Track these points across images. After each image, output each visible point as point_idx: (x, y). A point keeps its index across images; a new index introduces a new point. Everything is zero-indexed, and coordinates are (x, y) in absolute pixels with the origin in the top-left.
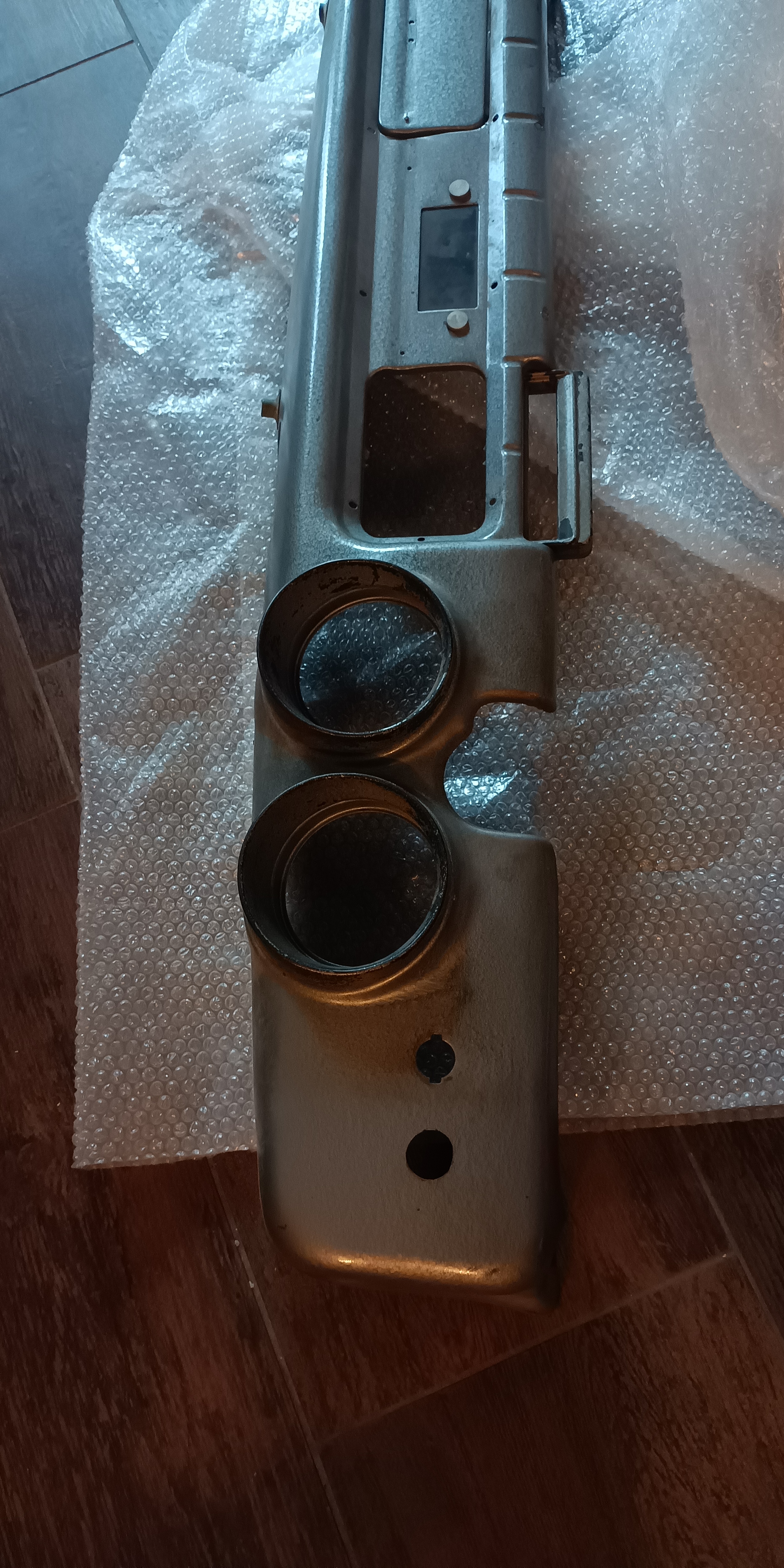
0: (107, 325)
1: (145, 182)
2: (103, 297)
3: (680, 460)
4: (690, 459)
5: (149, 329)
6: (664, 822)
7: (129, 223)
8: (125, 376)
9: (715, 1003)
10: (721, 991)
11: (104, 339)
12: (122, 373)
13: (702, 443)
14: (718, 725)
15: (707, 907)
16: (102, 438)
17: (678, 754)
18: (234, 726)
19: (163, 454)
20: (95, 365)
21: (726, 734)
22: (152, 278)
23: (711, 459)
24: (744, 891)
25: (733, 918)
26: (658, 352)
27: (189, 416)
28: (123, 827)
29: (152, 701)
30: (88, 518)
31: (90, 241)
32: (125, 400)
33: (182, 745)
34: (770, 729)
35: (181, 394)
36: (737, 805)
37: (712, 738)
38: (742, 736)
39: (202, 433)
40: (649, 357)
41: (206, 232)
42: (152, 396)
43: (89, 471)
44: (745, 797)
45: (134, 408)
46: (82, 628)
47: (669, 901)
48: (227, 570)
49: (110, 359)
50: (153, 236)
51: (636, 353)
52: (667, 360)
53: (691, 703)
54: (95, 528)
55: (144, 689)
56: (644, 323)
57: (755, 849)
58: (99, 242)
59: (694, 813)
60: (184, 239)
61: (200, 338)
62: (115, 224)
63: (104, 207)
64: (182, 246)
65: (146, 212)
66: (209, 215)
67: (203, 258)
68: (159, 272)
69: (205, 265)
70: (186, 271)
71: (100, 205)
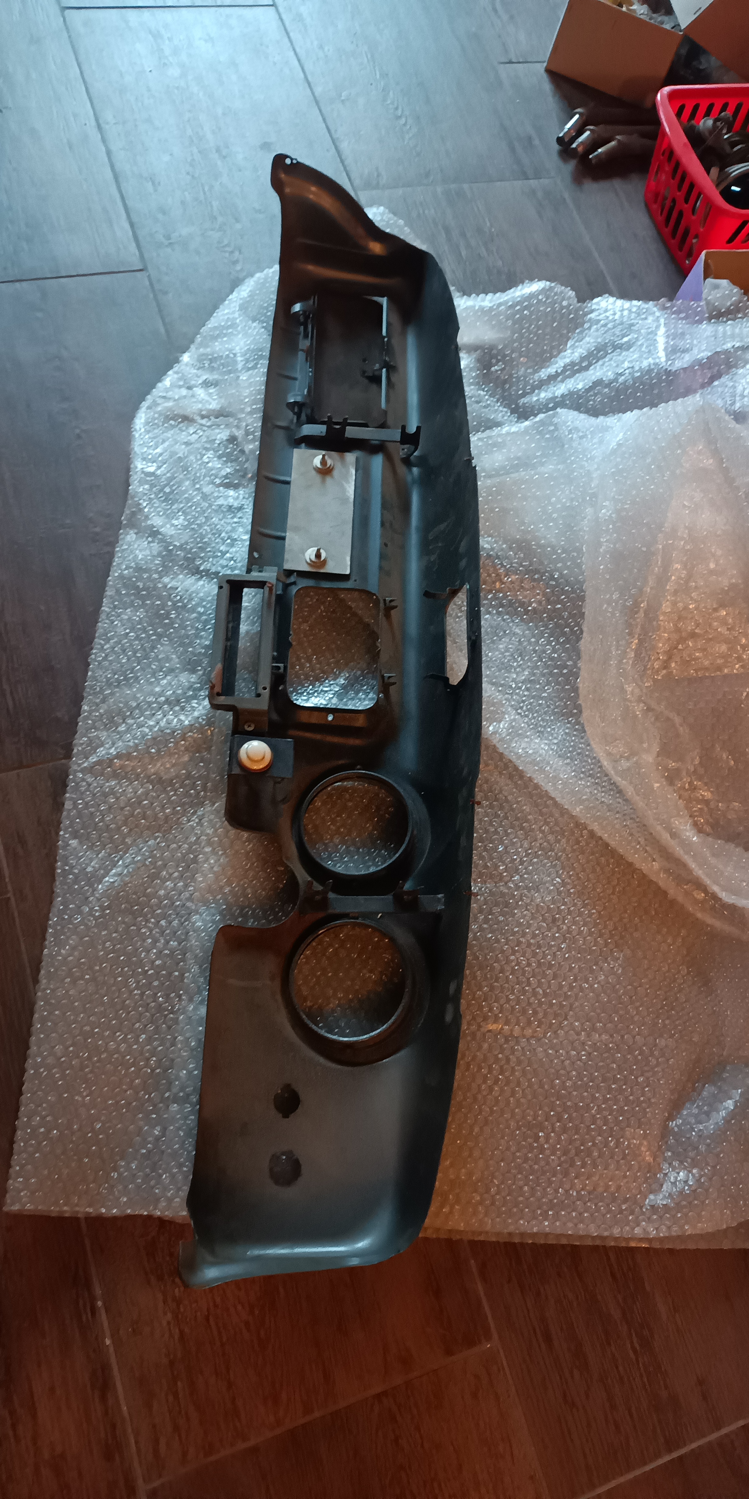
0: (139, 504)
1: (185, 397)
2: (138, 482)
3: (554, 729)
4: (560, 731)
5: (173, 518)
6: (512, 997)
7: (166, 425)
8: (148, 549)
9: (531, 1148)
10: (537, 1138)
11: (134, 514)
12: (146, 545)
13: (570, 719)
14: (559, 930)
15: (535, 1070)
16: (118, 592)
17: (529, 945)
18: (190, 851)
19: (168, 618)
20: (121, 531)
21: (564, 936)
22: (180, 476)
23: (575, 733)
24: (563, 1061)
25: (553, 1081)
26: (549, 643)
27: (194, 595)
28: (89, 920)
29: (127, 819)
30: (96, 654)
32: (144, 567)
33: (146, 860)
34: (595, 939)
35: (188, 576)
36: (565, 993)
37: (554, 938)
38: (574, 940)
39: (203, 610)
40: (542, 645)
41: (227, 450)
42: (166, 570)
43: (103, 616)
44: (571, 988)
45: (151, 576)
46: (75, 745)
47: (508, 1060)
48: (204, 722)
49: (136, 531)
50: (184, 440)
51: (533, 640)
52: (554, 651)
53: (542, 907)
54: (100, 663)
55: (122, 809)
56: (542, 620)
57: (574, 1030)
59: (535, 994)
60: (207, 449)
61: (209, 536)
62: (156, 424)
63: (149, 408)
64: (204, 455)
65: (180, 420)
66: (232, 439)
67: (220, 469)
68: (185, 472)
69: (220, 476)
70: (205, 476)
71: (146, 405)
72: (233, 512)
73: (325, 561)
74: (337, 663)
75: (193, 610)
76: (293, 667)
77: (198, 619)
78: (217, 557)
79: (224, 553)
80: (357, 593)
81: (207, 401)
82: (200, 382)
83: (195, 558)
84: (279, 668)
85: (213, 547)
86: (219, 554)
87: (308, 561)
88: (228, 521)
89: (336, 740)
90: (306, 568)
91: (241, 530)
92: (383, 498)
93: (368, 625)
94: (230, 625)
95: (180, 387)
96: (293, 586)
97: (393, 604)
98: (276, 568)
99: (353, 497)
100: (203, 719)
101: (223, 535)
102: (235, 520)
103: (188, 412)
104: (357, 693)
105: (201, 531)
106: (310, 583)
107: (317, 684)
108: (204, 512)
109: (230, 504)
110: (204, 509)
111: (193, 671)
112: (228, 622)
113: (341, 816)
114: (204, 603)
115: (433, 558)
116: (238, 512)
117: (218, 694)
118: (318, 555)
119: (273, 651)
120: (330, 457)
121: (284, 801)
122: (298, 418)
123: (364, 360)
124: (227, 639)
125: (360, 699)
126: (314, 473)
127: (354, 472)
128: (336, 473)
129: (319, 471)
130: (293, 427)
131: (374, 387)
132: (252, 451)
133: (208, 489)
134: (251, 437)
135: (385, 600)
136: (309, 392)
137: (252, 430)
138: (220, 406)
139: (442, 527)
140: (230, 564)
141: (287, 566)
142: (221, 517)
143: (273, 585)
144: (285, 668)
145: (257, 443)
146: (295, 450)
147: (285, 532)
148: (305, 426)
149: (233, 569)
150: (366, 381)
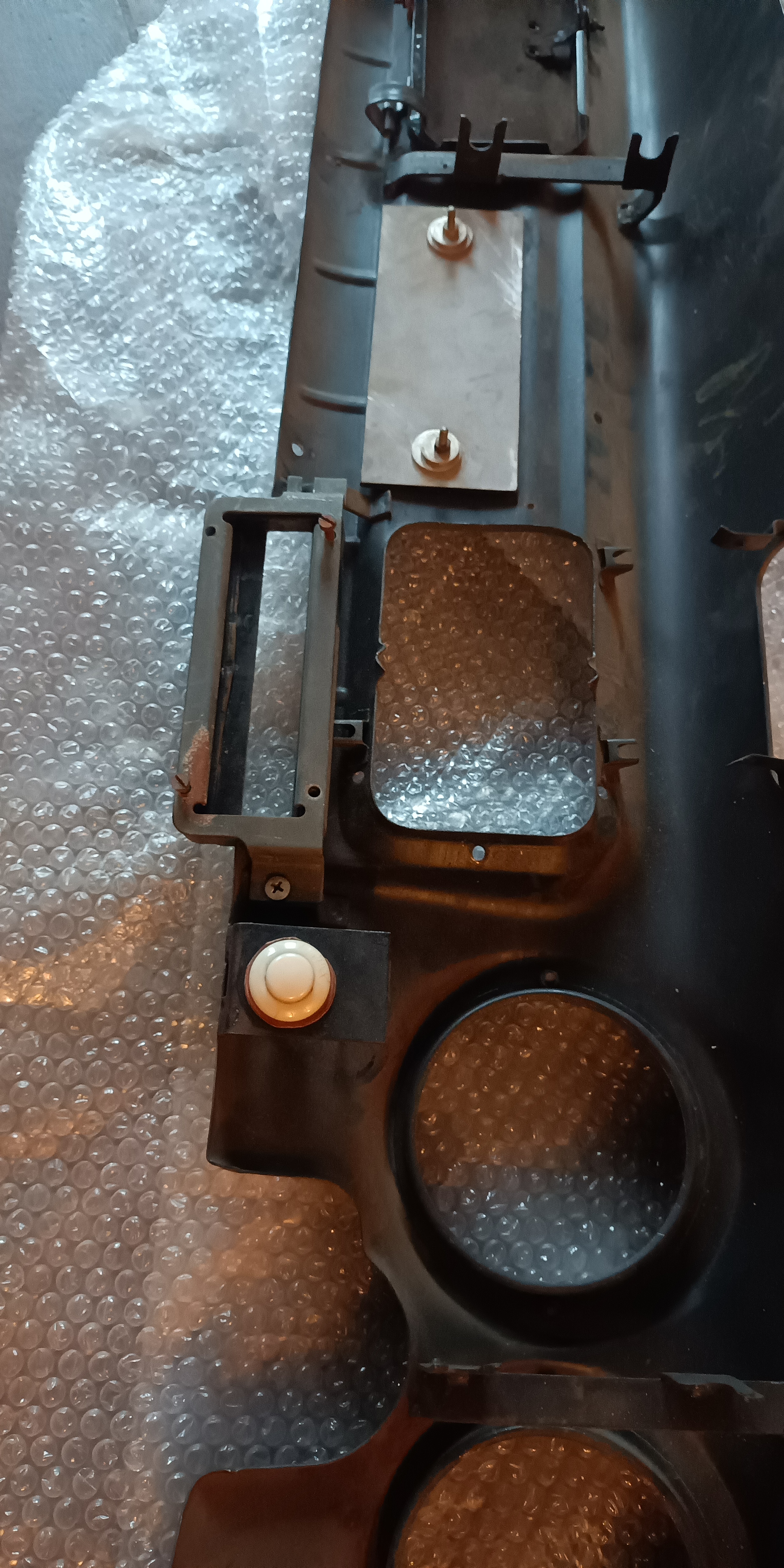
0: (29, 336)
1: (148, 110)
2: (31, 286)
5: (106, 367)
7: (103, 166)
8: (45, 440)
11: (20, 361)
12: (40, 434)
19: (87, 607)
22: (129, 274)
27: (152, 549)
31: (29, 180)
32: (34, 485)
35: (141, 504)
39: (171, 586)
41: (237, 219)
45: (48, 505)
49: (23, 399)
50: (144, 198)
58: (44, 185)
60: (193, 219)
61: (192, 409)
62: (80, 162)
63: (66, 128)
64: (189, 230)
65: (136, 157)
66: (249, 195)
67: (221, 261)
68: (141, 266)
69: (222, 274)
70: (188, 276)
71: (59, 125)
72: (249, 354)
73: (458, 461)
74: (488, 700)
75: (151, 586)
76: (386, 716)
77: (161, 607)
78: (212, 455)
79: (227, 448)
80: (532, 535)
81: (197, 117)
82: (183, 78)
83: (157, 462)
84: (351, 730)
85: (203, 434)
86: (216, 450)
87: (419, 461)
88: (239, 374)
89: (491, 906)
90: (414, 479)
91: (266, 392)
92: (588, 309)
93: (558, 608)
94: (233, 625)
95: (137, 88)
96: (385, 524)
97: (619, 560)
98: (342, 482)
99: (518, 308)
100: (168, 862)
101: (227, 404)
102: (255, 371)
103: (155, 140)
104: (534, 775)
105: (173, 396)
106: (425, 514)
107: (443, 754)
108: (184, 353)
109: (243, 337)
110: (184, 346)
111: (148, 735)
112: (227, 618)
113: (505, 1090)
114: (176, 569)
115: (709, 448)
116: (260, 352)
117: (200, 809)
118: (442, 448)
119: (338, 685)
120: (465, 220)
121: (368, 1071)
122: (393, 144)
123: (532, 25)
124: (225, 661)
125: (542, 787)
126: (429, 255)
127: (520, 253)
128: (478, 256)
129: (439, 251)
130: (381, 163)
131: (554, 80)
132: (291, 215)
133: (195, 304)
134: (285, 181)
135: (602, 553)
136: (416, 82)
137: (289, 163)
138: (223, 126)
139: (734, 370)
140: (240, 473)
141: (370, 476)
142: (221, 366)
143: (334, 524)
144: (367, 728)
145: (302, 195)
146: (387, 209)
147: (365, 394)
148: (407, 156)
149: (246, 484)
150: (538, 67)
